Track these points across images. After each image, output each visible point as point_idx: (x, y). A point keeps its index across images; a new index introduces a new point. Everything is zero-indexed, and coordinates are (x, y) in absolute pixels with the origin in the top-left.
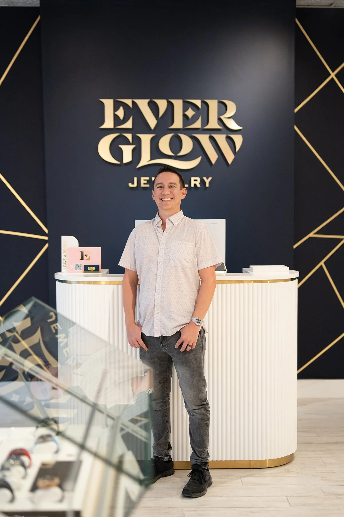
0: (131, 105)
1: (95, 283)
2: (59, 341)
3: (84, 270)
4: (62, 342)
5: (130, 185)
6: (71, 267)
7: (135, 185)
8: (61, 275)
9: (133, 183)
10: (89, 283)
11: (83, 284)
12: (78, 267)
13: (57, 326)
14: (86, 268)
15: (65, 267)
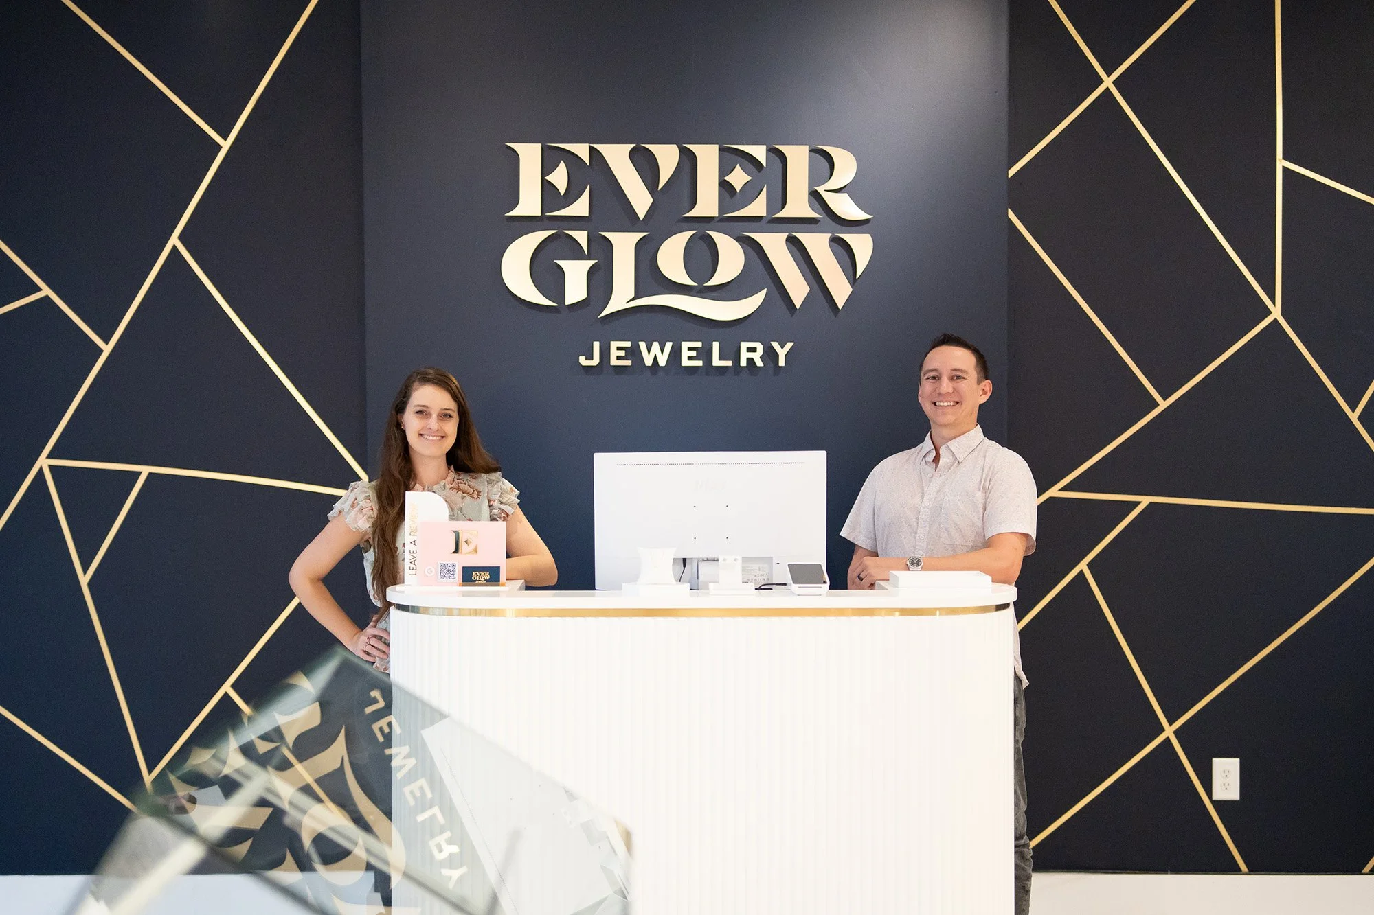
0: (585, 157)
1: (491, 613)
2: (395, 763)
3: (461, 581)
4: (402, 767)
5: (583, 361)
6: (429, 571)
7: (596, 361)
8: (403, 592)
9: (590, 357)
10: (476, 613)
11: (460, 615)
12: (446, 571)
13: (390, 725)
14: (468, 575)
15: (413, 572)
